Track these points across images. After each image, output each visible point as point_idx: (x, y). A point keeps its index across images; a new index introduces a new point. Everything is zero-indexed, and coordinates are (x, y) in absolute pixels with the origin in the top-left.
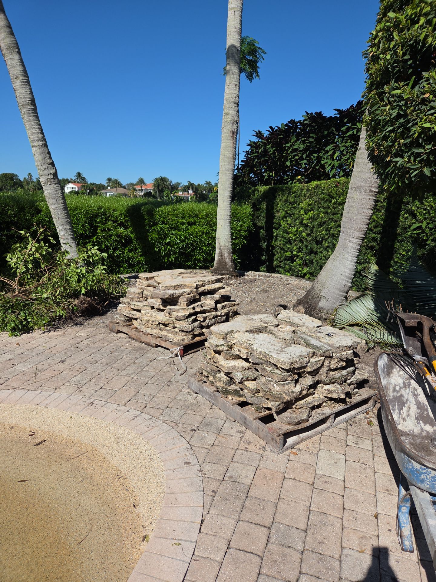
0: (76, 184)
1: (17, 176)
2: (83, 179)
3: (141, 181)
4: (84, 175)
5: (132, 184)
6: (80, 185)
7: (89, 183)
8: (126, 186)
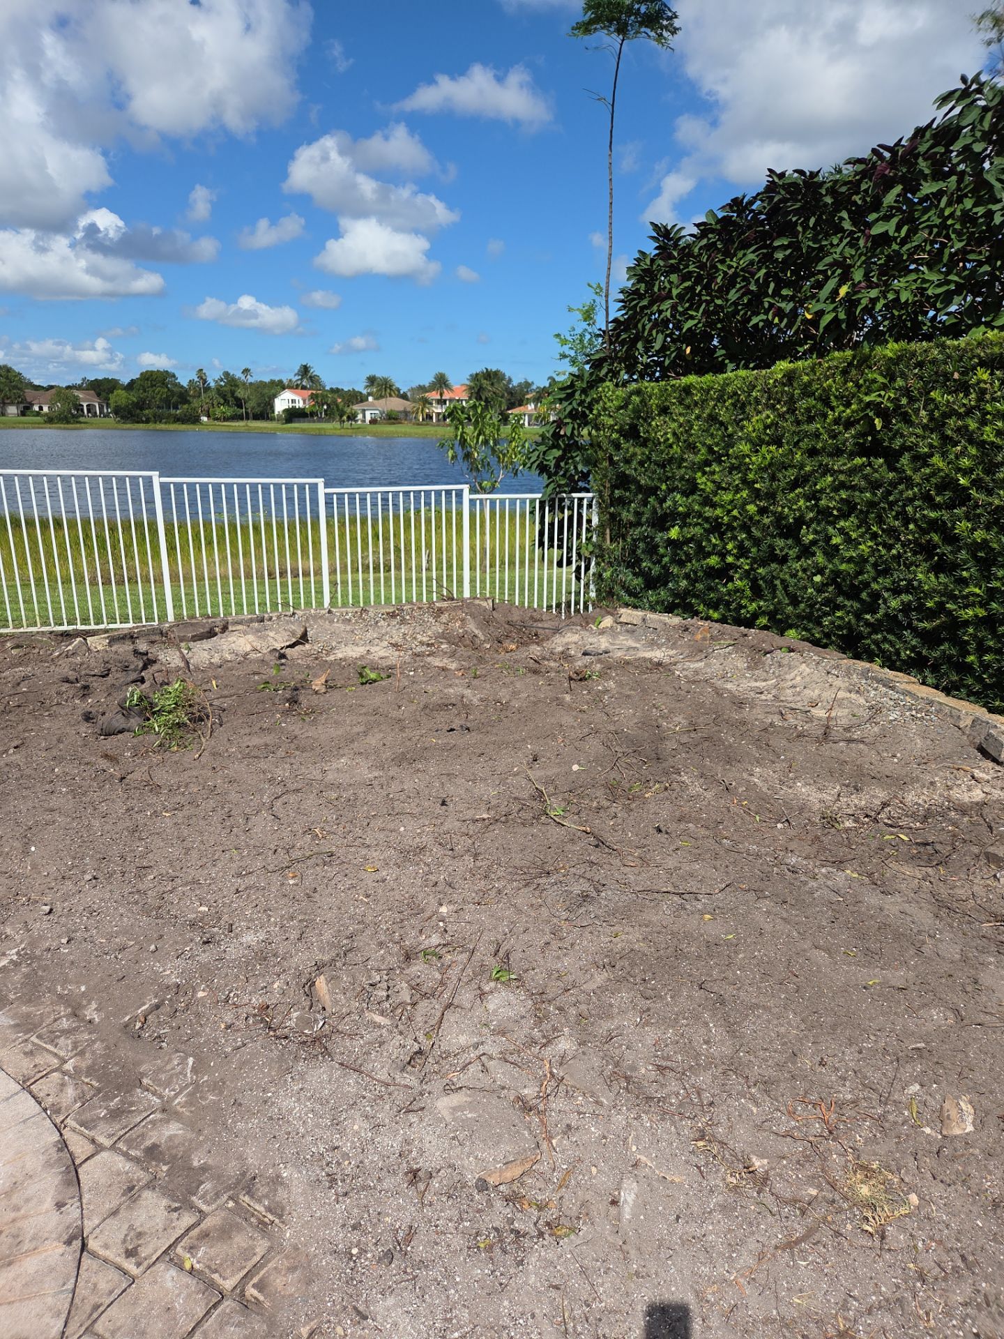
0: (299, 391)
1: (174, 376)
2: (314, 380)
3: (441, 382)
4: (316, 370)
5: (422, 389)
6: (307, 393)
7: (328, 388)
8: (409, 394)
